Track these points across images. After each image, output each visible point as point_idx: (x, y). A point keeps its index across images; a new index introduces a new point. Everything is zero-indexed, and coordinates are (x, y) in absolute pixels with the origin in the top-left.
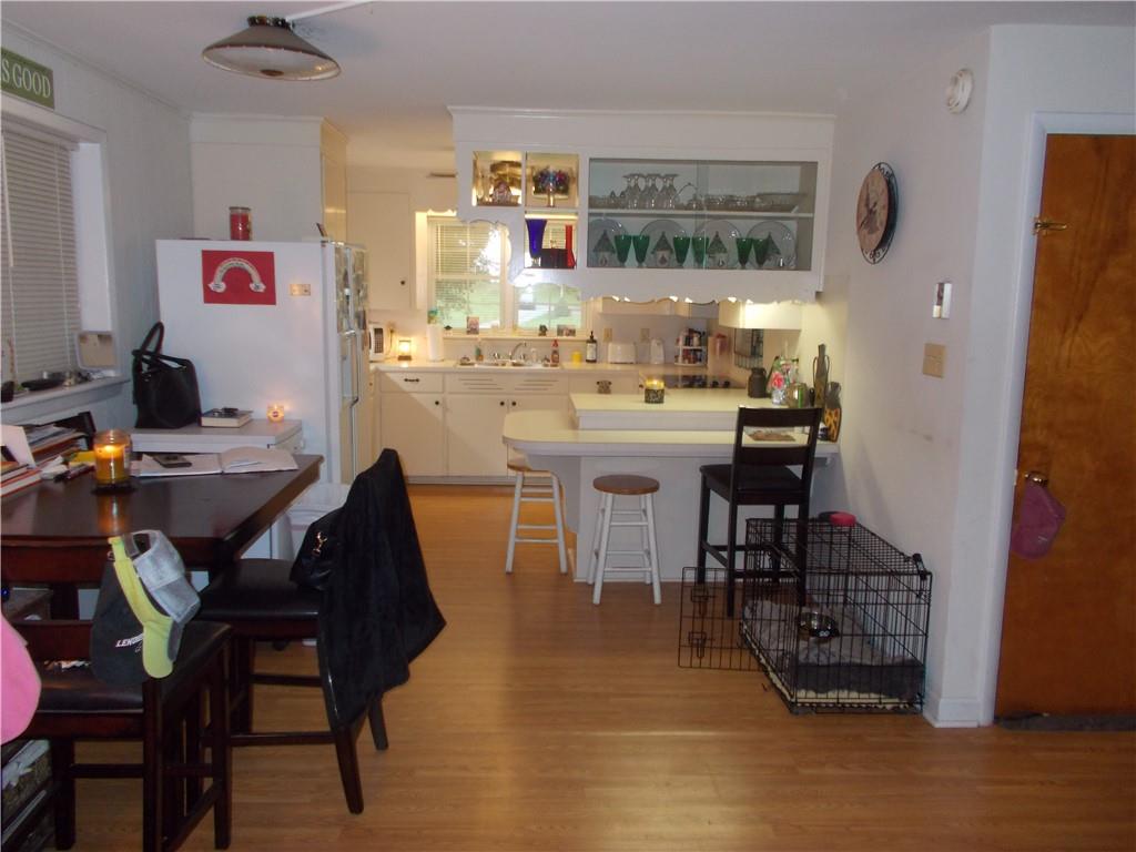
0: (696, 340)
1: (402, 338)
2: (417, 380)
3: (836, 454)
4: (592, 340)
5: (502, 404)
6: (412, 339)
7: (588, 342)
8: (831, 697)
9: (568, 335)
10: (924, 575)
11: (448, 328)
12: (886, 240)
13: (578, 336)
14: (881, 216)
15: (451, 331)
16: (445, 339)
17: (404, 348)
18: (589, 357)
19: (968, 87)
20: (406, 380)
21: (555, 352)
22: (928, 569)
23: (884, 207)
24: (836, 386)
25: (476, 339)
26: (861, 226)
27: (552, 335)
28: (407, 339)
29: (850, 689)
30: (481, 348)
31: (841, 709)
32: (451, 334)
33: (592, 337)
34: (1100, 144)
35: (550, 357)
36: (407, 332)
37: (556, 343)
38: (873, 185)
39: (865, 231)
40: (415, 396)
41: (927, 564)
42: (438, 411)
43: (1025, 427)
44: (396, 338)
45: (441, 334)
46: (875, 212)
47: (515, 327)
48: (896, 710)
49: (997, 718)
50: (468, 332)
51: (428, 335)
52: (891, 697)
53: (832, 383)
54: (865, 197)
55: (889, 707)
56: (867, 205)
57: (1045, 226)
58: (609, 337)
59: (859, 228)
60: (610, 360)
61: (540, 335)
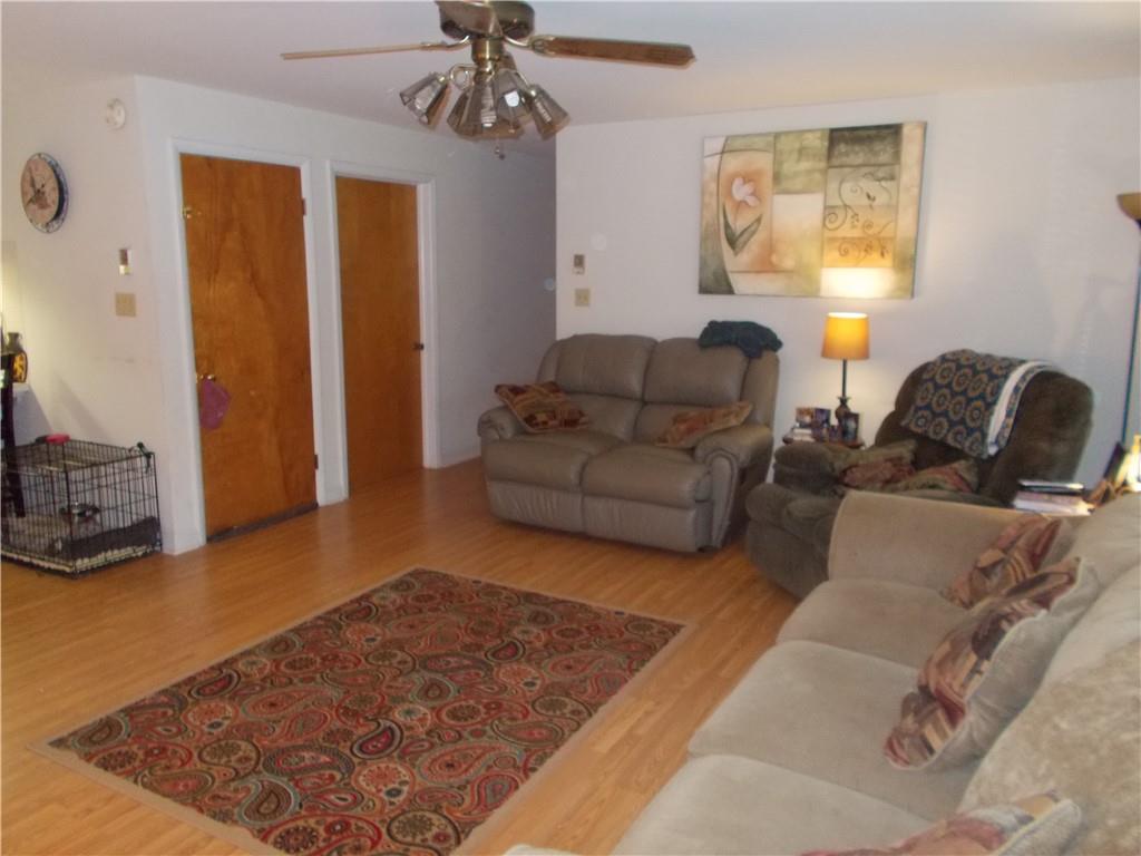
3: (27, 392)
8: (99, 559)
10: (148, 455)
12: (59, 213)
14: (52, 196)
19: (123, 113)
22: (150, 450)
23: (54, 189)
24: (14, 336)
26: (27, 204)
29: (112, 549)
31: (108, 566)
34: (210, 162)
38: (36, 169)
39: (33, 207)
41: (149, 447)
43: (197, 344)
46: (43, 193)
48: (145, 555)
49: (209, 539)
52: (139, 546)
53: (10, 335)
54: (28, 178)
55: (140, 554)
56: (33, 185)
57: (188, 212)
59: (26, 206)
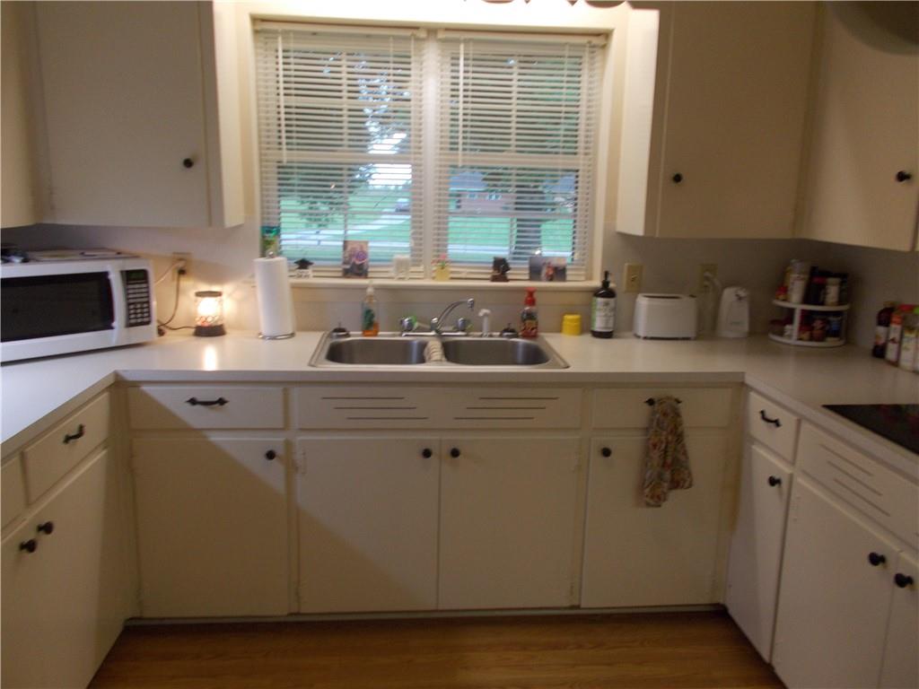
0: (832, 292)
1: (204, 288)
2: (221, 402)
4: (606, 292)
5: (427, 453)
6: (226, 289)
7: (596, 293)
9: (551, 279)
11: (304, 264)
13: (575, 281)
15: (309, 271)
16: (294, 287)
17: (208, 310)
18: (599, 325)
20: (193, 402)
21: (531, 316)
25: (364, 288)
27: (519, 278)
28: (215, 288)
30: (374, 309)
32: (310, 277)
33: (605, 284)
35: (517, 326)
36: (217, 273)
37: (530, 297)
40: (215, 438)
42: (273, 475)
44: (191, 286)
45: (288, 278)
47: (443, 262)
50: (347, 273)
51: (258, 279)
58: (637, 284)
60: (641, 333)
61: (495, 279)
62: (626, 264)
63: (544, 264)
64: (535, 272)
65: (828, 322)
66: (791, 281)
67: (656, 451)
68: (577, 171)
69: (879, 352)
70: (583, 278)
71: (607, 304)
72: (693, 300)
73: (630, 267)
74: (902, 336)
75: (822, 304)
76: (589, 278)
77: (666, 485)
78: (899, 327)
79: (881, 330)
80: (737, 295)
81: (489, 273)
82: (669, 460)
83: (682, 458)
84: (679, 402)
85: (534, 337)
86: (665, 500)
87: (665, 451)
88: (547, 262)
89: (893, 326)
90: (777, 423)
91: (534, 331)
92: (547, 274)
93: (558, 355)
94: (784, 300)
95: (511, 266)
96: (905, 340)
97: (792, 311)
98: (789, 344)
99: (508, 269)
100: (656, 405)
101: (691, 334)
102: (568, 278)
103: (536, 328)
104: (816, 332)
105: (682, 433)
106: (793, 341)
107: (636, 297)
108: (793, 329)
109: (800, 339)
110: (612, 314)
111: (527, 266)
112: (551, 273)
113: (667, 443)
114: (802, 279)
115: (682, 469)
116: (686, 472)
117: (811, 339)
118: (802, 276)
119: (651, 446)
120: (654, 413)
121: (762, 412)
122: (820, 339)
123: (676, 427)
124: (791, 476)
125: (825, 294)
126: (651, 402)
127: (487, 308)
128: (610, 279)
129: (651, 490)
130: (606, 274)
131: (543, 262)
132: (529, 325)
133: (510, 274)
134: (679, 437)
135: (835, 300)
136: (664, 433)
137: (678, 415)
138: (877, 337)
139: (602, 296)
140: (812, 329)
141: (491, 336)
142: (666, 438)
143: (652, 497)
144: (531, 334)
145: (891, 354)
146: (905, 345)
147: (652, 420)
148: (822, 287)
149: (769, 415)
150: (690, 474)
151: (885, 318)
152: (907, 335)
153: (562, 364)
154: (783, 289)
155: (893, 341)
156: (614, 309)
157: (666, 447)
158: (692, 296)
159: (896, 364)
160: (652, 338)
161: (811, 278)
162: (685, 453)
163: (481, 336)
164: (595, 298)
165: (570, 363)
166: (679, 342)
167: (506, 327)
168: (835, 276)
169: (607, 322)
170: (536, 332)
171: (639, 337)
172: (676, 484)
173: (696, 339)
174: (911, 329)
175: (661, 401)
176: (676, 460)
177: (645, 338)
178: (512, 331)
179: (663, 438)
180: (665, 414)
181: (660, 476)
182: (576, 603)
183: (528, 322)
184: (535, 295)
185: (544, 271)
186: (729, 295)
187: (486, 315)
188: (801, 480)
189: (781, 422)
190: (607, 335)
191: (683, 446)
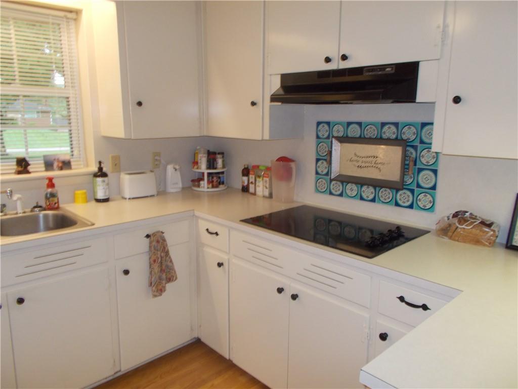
4: (101, 173)
7: (96, 175)
9: (61, 169)
13: (79, 169)
18: (100, 195)
21: (53, 195)
27: (39, 171)
33: (100, 169)
37: (50, 182)
58: (118, 167)
61: (19, 173)
62: (110, 156)
63: (55, 160)
64: (49, 165)
65: (219, 178)
66: (199, 158)
67: (155, 264)
68: (68, 98)
69: (245, 189)
70: (82, 166)
71: (104, 181)
72: (153, 174)
73: (113, 157)
74: (255, 180)
75: (216, 168)
76: (87, 165)
77: (164, 282)
78: (254, 176)
79: (245, 179)
80: (174, 168)
81: (14, 169)
82: (164, 267)
83: (170, 264)
84: (163, 233)
85: (57, 208)
86: (164, 291)
87: (161, 263)
88: (57, 158)
89: (250, 176)
90: (217, 234)
91: (57, 205)
92: (58, 166)
93: (83, 218)
94: (197, 168)
95: (30, 162)
96: (257, 182)
97: (203, 174)
98: (203, 192)
99: (29, 165)
100: (152, 237)
101: (154, 192)
102: (73, 167)
103: (58, 202)
104: (215, 183)
105: (168, 250)
106: (206, 190)
107: (120, 175)
108: (204, 183)
109: (208, 188)
110: (107, 187)
111: (42, 162)
112: (60, 165)
113: (162, 257)
114: (205, 157)
115: (171, 271)
116: (173, 272)
117: (213, 187)
118: (204, 155)
119: (152, 262)
120: (151, 243)
121: (207, 230)
122: (217, 187)
123: (164, 248)
124: (229, 260)
125: (217, 163)
126: (148, 236)
127: (19, 194)
128: (102, 165)
129: (156, 287)
130: (100, 163)
131: (53, 158)
132: (52, 201)
133: (30, 168)
134: (167, 253)
135: (221, 166)
136: (159, 253)
137: (164, 240)
138: (243, 182)
139: (99, 176)
140: (212, 182)
141: (24, 212)
142: (161, 255)
143: (157, 291)
144: (54, 207)
145: (252, 189)
146: (257, 184)
147: (150, 247)
148: (215, 160)
149: (210, 230)
150: (175, 272)
151: (246, 172)
152: (258, 179)
153: (90, 223)
154: (195, 163)
155: (252, 183)
156: (108, 184)
157: (161, 260)
158: (152, 171)
159: (254, 194)
160: (133, 198)
161: (208, 156)
162: (171, 261)
163: (17, 213)
164: (95, 179)
165: (93, 221)
166: (149, 198)
167: (35, 205)
168: (219, 154)
169: (105, 192)
170: (58, 205)
171: (126, 199)
172: (169, 280)
173: (157, 195)
174: (259, 177)
175: (154, 234)
176: (167, 266)
177: (129, 199)
178: (40, 207)
179: (159, 256)
180: (158, 242)
181: (160, 278)
182: (118, 369)
183: (51, 199)
184: (54, 181)
185: (55, 164)
186: (170, 168)
187: (19, 199)
188: (234, 261)
189: (219, 233)
190: (106, 200)
191: (170, 257)
